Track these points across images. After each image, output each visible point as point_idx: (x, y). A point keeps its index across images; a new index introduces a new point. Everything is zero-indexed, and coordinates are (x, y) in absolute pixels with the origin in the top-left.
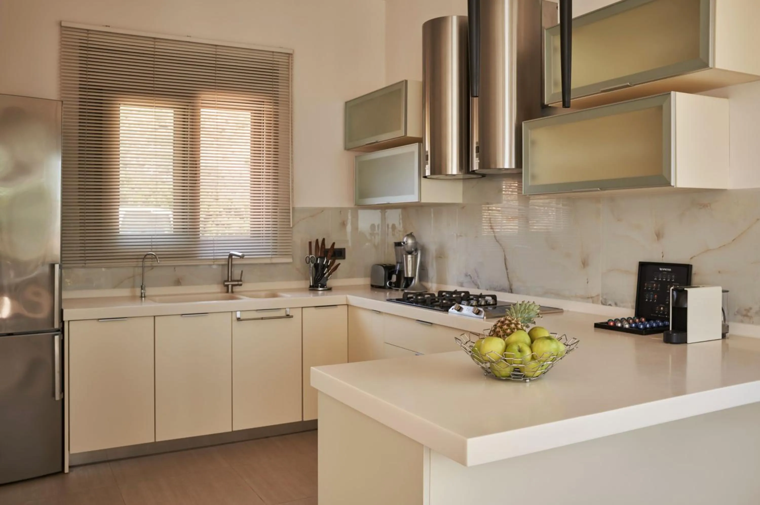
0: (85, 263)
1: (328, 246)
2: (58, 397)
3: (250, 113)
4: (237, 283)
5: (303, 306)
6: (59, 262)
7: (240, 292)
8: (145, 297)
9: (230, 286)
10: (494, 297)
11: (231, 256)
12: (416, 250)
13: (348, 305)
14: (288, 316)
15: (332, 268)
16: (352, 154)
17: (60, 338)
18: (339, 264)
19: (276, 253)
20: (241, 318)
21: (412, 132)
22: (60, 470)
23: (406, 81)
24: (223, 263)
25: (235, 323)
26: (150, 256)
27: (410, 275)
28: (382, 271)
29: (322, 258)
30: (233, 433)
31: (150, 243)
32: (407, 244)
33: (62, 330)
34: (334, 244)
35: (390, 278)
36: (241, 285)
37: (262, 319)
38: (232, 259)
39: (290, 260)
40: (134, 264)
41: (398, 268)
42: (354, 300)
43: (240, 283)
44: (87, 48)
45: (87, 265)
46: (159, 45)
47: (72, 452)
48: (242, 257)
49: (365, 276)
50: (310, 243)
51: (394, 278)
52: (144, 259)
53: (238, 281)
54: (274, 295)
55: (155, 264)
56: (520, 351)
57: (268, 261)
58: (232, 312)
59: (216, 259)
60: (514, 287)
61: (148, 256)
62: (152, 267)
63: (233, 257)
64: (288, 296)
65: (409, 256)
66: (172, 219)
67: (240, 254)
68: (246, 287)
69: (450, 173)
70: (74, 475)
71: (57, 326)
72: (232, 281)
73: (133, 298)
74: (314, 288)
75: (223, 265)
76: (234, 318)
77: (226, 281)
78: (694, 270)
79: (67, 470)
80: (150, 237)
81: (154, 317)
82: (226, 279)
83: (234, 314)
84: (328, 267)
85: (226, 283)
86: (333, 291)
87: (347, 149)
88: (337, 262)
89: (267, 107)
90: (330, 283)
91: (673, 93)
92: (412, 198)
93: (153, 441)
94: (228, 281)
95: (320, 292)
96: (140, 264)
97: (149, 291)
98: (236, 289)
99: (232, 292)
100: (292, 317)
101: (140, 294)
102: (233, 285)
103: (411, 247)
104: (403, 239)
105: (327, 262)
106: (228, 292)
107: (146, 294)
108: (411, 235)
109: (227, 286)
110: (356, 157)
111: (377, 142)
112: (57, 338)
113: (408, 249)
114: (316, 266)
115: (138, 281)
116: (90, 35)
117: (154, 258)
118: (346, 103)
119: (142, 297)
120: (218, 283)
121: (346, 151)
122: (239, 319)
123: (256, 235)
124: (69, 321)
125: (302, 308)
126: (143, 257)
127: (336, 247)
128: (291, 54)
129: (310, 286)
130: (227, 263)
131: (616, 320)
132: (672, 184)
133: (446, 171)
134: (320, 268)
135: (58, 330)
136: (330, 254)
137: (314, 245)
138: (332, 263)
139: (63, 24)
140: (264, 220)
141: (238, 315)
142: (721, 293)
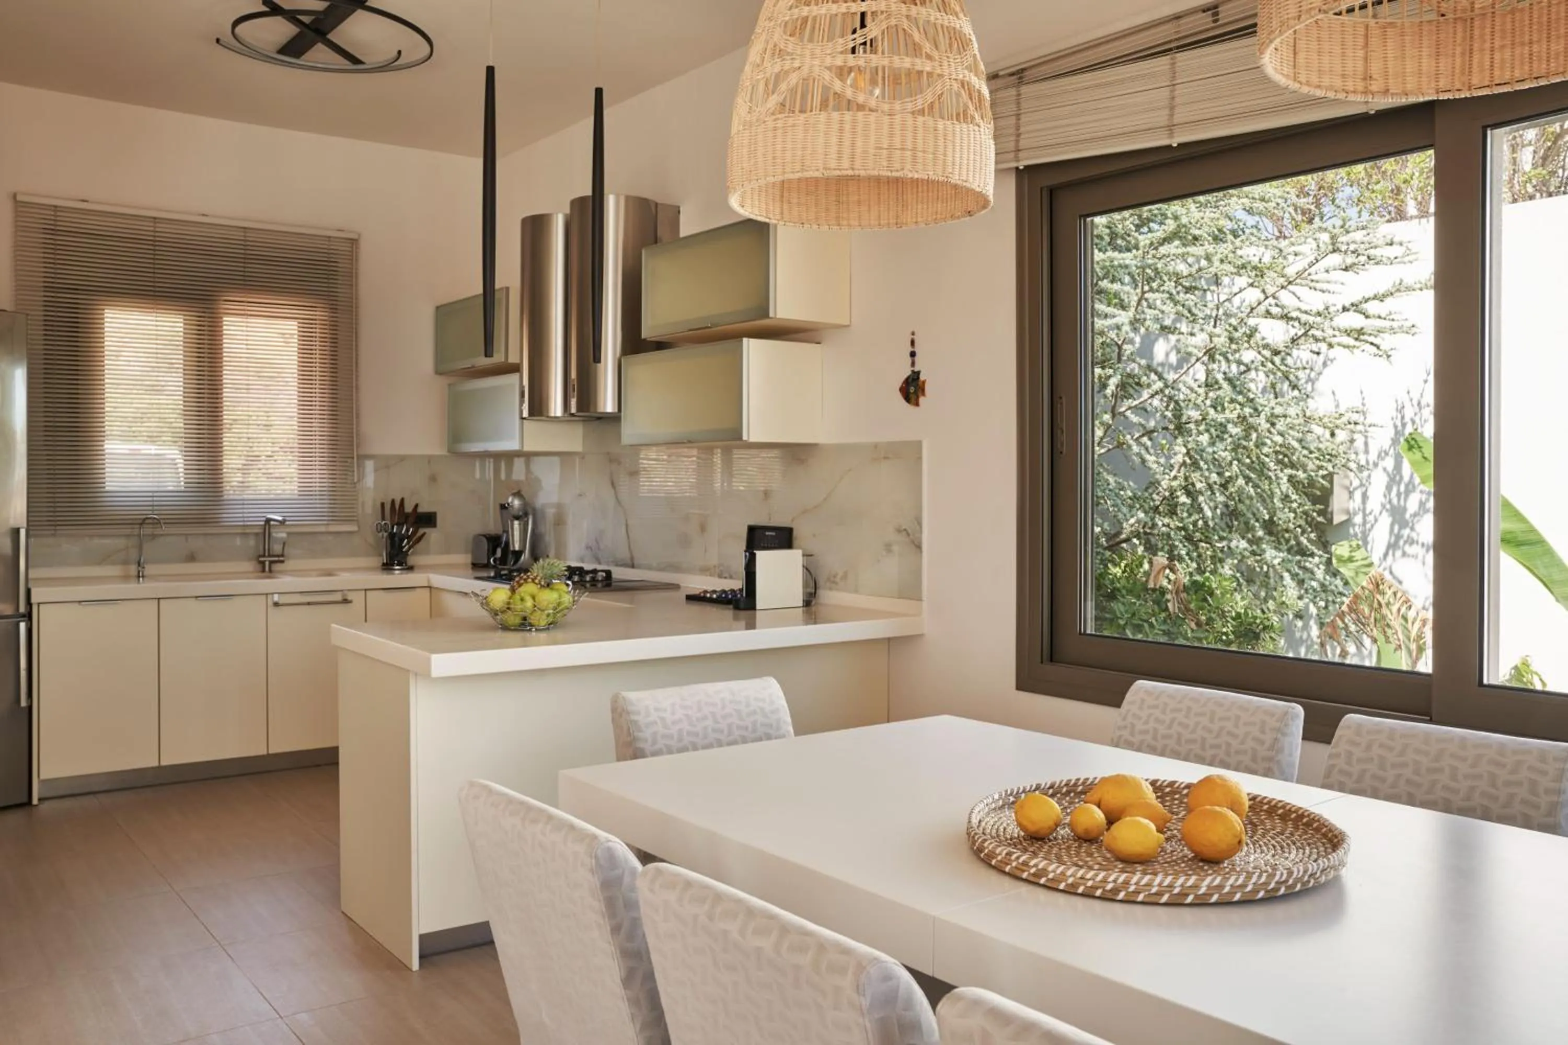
0: (55, 530)
1: (408, 509)
2: (24, 703)
3: (296, 323)
4: (276, 559)
5: (366, 587)
6: (25, 525)
7: (281, 572)
8: (143, 577)
9: (267, 563)
10: (608, 573)
11: (268, 521)
12: (526, 514)
13: (430, 587)
14: (346, 601)
15: (414, 539)
16: (443, 381)
17: (27, 625)
18: (424, 534)
19: (335, 518)
20: (281, 602)
21: (514, 359)
22: (25, 800)
23: (507, 289)
24: (256, 531)
25: (271, 609)
26: (151, 521)
27: (517, 548)
28: (485, 544)
29: (400, 525)
30: (269, 757)
31: (151, 503)
32: (512, 506)
33: (28, 616)
34: (417, 506)
35: (494, 553)
36: (282, 562)
37: (309, 604)
38: (270, 525)
39: (354, 528)
40: (128, 531)
41: (504, 539)
42: (438, 580)
43: (281, 559)
44: (54, 231)
45: (59, 532)
46: (160, 227)
47: (42, 777)
48: (282, 523)
49: (466, 552)
50: (383, 505)
51: (499, 553)
52: (141, 524)
53: (278, 556)
54: (329, 573)
55: (158, 531)
56: (522, 600)
57: (323, 529)
58: (267, 594)
59: (247, 526)
60: (636, 562)
61: (147, 521)
62: (154, 537)
63: (272, 523)
64: (346, 575)
65: (516, 523)
66: (181, 470)
67: (280, 518)
68: (290, 564)
69: (552, 415)
70: (46, 806)
71: (22, 609)
72: (270, 556)
73: (126, 578)
74: (387, 567)
75: (257, 534)
76: (270, 603)
77: (260, 556)
78: (795, 533)
79: (35, 801)
80: (150, 494)
81: (159, 599)
82: (261, 553)
83: (270, 597)
84: (409, 538)
85: (262, 559)
86: (416, 570)
87: (438, 372)
88: (421, 531)
89: (320, 314)
90: (411, 560)
91: (745, 340)
92: (512, 445)
93: (156, 764)
94: (264, 556)
95: (397, 572)
96: (136, 532)
97: (150, 569)
98: (276, 567)
99: (270, 571)
100: (350, 602)
101: (136, 573)
102: (271, 562)
103: (519, 510)
104: (507, 499)
105: (407, 530)
106: (264, 571)
107: (145, 573)
108: (518, 494)
109: (263, 563)
110: (449, 385)
111: (473, 367)
112: (23, 626)
113: (515, 512)
114: (392, 536)
115: (134, 554)
116: (59, 214)
117: (157, 523)
118: (438, 308)
119: (139, 577)
120: (250, 560)
121: (437, 377)
122: (276, 604)
123: (305, 493)
124: (39, 604)
125: (366, 590)
126: (140, 521)
127: (420, 510)
128: (356, 240)
129: (384, 564)
130: (261, 531)
131: (705, 592)
132: (745, 438)
133: (548, 411)
134: (396, 539)
135: (24, 616)
136: (411, 520)
137: (388, 507)
138: (414, 533)
139: (19, 198)
140: (318, 472)
141: (276, 598)
142: (801, 558)
